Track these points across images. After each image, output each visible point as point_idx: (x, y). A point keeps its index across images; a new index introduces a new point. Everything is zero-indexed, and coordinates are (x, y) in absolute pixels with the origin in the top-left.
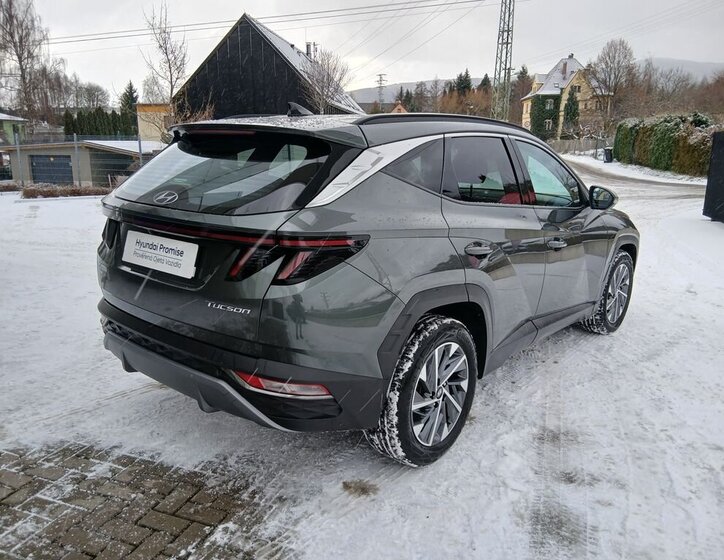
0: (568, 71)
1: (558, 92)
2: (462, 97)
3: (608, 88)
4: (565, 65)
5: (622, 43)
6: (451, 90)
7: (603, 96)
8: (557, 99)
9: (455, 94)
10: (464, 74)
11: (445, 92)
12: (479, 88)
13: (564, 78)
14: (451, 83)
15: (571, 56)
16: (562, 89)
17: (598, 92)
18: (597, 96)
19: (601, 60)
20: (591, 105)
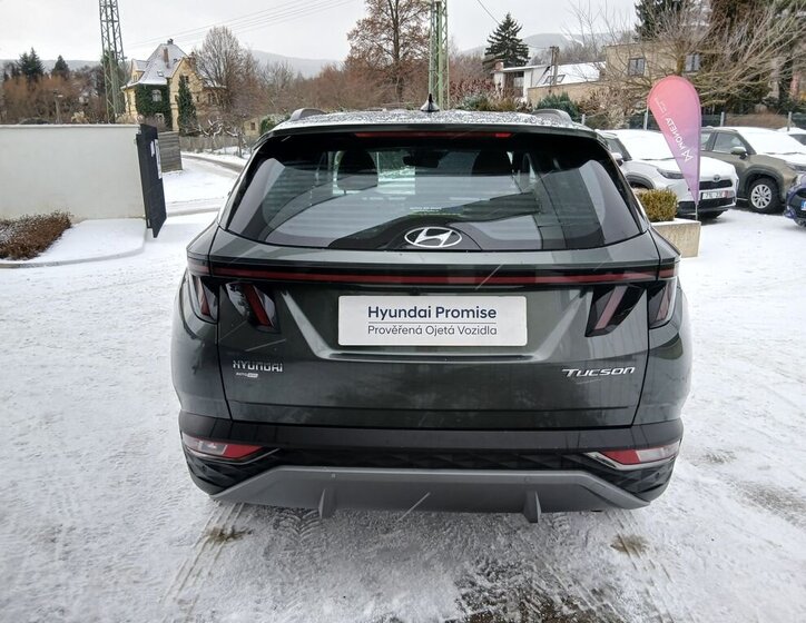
0: (171, 58)
1: (164, 82)
2: (33, 83)
3: (219, 80)
4: (166, 51)
5: (225, 31)
6: (15, 73)
7: (215, 88)
8: (164, 90)
9: (23, 79)
10: (29, 54)
11: (6, 76)
12: (54, 72)
13: (168, 67)
14: (12, 64)
15: (171, 42)
16: (168, 79)
17: (210, 83)
18: (209, 89)
19: (207, 48)
20: (204, 98)
